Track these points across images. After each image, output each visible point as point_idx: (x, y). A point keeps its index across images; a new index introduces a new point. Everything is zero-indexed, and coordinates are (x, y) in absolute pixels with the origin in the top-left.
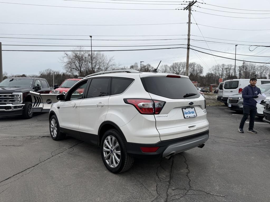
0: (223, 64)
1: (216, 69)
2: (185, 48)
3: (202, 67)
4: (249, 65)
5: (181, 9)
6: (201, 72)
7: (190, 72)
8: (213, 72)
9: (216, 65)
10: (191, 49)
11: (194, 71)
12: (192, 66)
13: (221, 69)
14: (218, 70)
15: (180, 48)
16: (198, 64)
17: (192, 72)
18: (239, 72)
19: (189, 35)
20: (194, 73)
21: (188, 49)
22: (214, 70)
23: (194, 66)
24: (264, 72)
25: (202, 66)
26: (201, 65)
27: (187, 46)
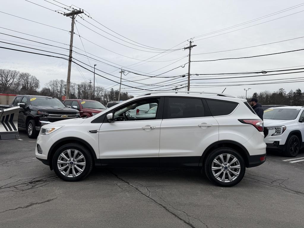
0: (62, 80)
1: (54, 85)
2: (67, 59)
3: (38, 81)
4: (87, 84)
5: (62, 14)
6: (37, 86)
7: (23, 85)
8: (50, 88)
9: (54, 80)
10: (73, 62)
11: (27, 83)
12: (25, 77)
13: (60, 85)
14: (56, 86)
15: (62, 58)
16: (32, 76)
17: (25, 85)
18: (78, 91)
19: (71, 46)
20: (27, 86)
21: (70, 61)
22: (52, 86)
23: (27, 78)
24: (100, 92)
25: (37, 79)
26: (36, 77)
27: (68, 57)
